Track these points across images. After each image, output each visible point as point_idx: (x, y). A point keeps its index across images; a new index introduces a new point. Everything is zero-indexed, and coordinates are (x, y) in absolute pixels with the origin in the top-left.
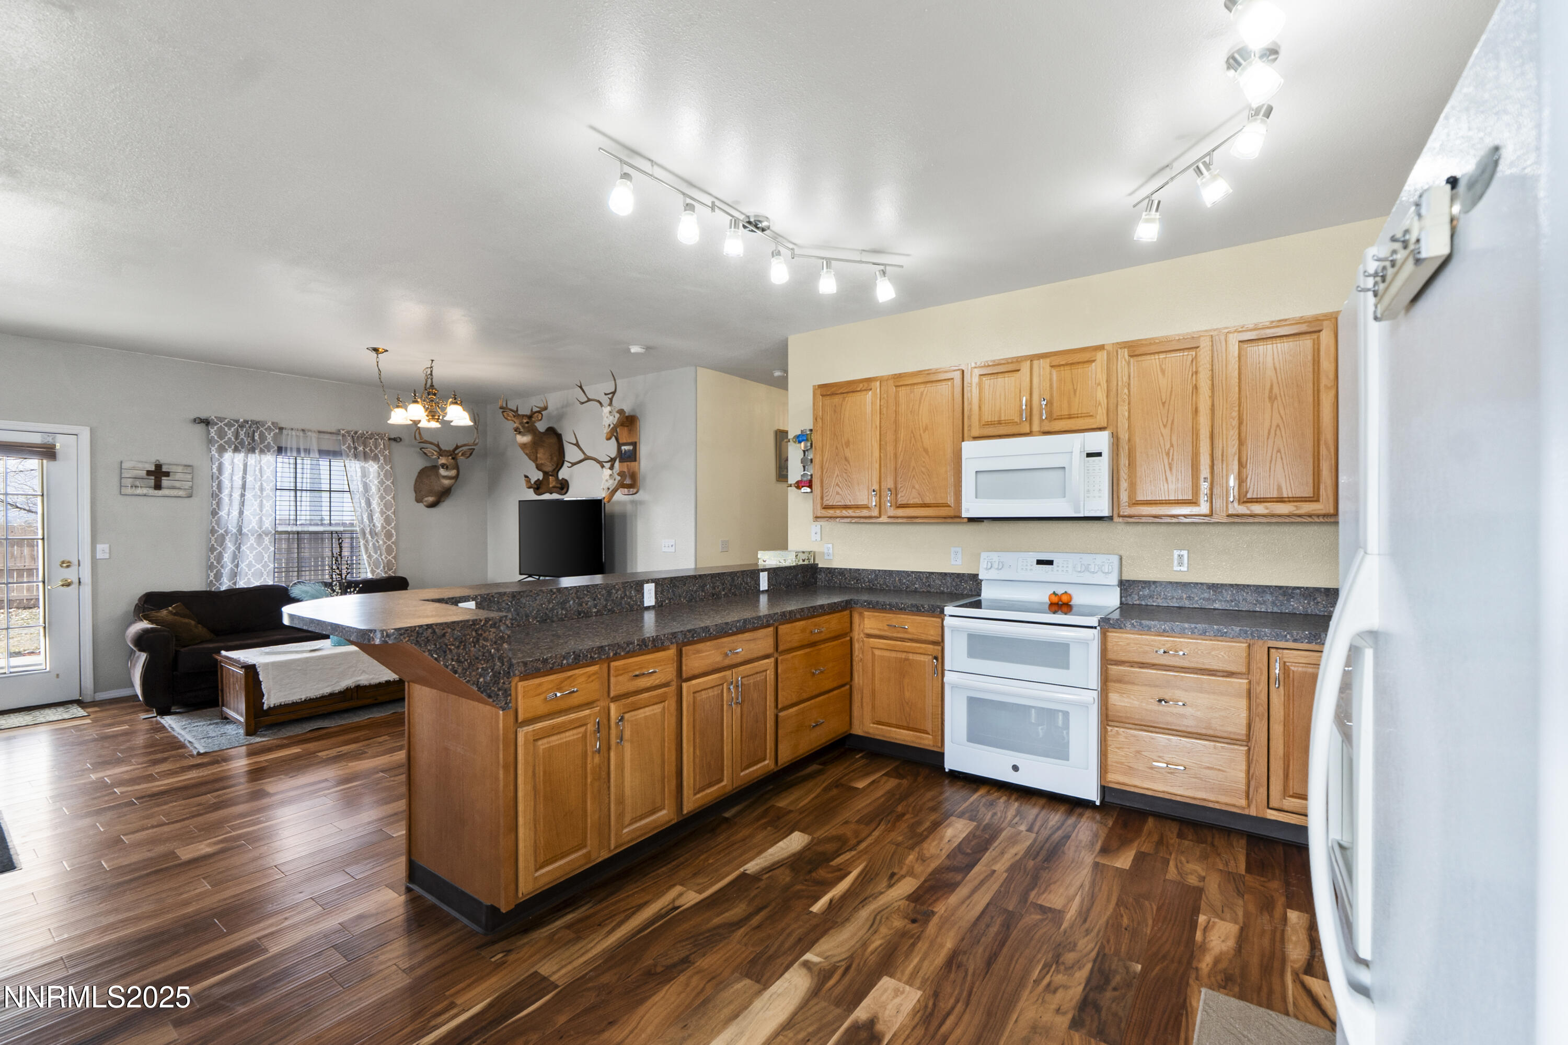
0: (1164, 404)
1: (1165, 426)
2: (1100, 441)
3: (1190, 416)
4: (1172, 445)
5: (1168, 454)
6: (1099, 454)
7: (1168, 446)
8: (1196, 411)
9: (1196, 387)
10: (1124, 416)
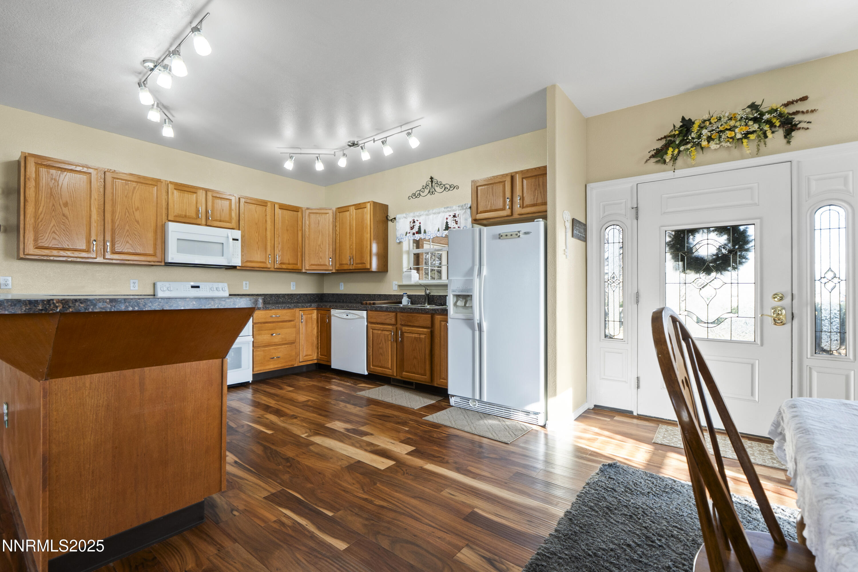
0: (256, 224)
1: (257, 233)
2: (238, 234)
3: (264, 231)
4: (259, 240)
5: (257, 243)
6: (237, 240)
7: (258, 240)
8: (266, 229)
9: (266, 221)
10: (242, 225)
